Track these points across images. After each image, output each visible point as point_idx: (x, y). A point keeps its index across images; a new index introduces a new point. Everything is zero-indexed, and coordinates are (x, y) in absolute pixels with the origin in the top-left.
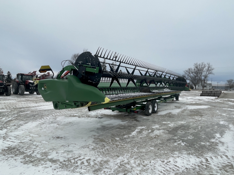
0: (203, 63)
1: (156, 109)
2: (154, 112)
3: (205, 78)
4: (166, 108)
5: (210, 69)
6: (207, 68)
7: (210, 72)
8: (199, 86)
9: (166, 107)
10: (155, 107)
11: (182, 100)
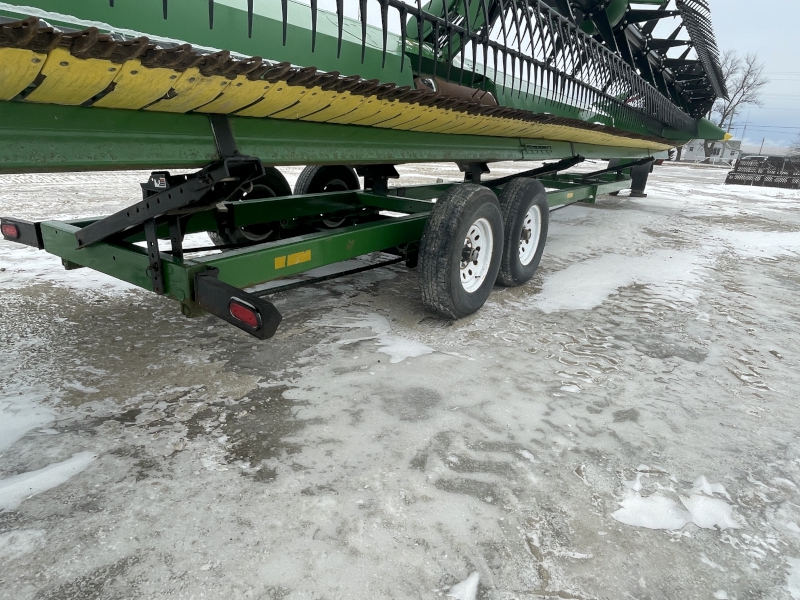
0: (729, 54)
1: (526, 254)
2: (508, 276)
3: (724, 116)
4: (594, 243)
5: (751, 81)
6: (739, 75)
7: (750, 92)
8: (691, 149)
9: (591, 230)
10: (525, 235)
11: (658, 194)
